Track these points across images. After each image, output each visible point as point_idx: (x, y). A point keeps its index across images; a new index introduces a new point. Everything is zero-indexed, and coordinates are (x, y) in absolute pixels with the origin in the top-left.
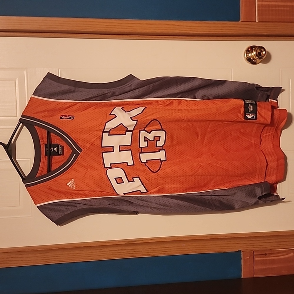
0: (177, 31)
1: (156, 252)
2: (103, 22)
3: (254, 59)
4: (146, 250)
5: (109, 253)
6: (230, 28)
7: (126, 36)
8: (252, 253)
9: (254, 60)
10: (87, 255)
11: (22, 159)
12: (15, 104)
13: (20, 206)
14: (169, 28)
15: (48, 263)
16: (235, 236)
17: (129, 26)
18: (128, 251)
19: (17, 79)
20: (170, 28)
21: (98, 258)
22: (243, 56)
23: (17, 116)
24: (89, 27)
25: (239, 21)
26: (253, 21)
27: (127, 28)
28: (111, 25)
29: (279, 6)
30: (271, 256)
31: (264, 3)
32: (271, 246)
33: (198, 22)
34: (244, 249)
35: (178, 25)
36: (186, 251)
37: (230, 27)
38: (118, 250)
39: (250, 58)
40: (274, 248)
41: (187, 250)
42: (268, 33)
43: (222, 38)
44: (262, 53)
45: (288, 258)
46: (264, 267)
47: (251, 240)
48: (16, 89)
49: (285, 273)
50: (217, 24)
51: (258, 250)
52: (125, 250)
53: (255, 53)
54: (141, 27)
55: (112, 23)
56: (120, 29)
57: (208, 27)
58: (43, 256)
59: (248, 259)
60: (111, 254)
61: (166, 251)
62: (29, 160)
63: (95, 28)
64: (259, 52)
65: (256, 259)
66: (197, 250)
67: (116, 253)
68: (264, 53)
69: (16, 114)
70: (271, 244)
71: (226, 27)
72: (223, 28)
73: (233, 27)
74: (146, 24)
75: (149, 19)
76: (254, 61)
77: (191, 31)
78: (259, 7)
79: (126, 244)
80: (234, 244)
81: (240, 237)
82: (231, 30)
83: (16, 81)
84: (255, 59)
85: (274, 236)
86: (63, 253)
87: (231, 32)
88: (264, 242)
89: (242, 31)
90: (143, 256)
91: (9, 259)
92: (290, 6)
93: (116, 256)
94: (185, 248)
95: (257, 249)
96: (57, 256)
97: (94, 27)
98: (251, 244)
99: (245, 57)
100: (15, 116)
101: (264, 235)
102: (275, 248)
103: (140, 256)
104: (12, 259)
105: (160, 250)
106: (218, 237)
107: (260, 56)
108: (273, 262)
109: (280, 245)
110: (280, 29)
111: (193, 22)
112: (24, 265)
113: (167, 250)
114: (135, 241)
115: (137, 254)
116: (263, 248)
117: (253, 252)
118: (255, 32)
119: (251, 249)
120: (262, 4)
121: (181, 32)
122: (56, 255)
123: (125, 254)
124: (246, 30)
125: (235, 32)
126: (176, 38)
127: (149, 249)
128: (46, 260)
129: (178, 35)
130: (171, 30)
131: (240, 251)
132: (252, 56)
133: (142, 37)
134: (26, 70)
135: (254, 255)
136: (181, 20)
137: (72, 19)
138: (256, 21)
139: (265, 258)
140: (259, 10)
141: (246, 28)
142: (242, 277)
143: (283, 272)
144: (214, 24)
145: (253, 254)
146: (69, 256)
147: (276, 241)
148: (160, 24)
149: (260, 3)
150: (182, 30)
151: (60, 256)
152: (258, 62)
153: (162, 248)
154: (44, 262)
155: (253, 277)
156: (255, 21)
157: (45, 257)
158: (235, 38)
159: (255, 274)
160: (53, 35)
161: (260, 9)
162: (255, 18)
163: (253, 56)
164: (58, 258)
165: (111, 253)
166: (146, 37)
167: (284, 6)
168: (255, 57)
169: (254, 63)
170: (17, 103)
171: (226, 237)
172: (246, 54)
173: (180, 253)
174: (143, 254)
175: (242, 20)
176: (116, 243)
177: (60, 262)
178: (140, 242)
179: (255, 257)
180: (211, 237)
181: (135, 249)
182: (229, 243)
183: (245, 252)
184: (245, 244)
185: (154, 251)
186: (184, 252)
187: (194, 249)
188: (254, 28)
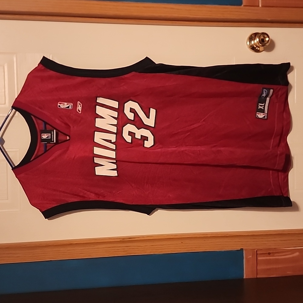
0: (176, 15)
1: (153, 250)
3: (257, 46)
4: (142, 247)
5: (103, 250)
6: (231, 13)
8: (254, 251)
9: (257, 48)
10: (79, 252)
13: (8, 199)
14: (166, 11)
15: (37, 260)
16: (237, 234)
17: (125, 9)
18: (123, 248)
19: (6, 64)
20: (168, 11)
21: (90, 256)
22: (245, 44)
23: (5, 104)
25: (241, 5)
26: (256, 5)
28: (105, 8)
30: (275, 255)
32: (275, 245)
33: (197, 5)
34: (246, 247)
35: (177, 9)
36: (184, 248)
37: (232, 11)
38: (112, 247)
39: (253, 46)
40: (278, 246)
41: (186, 248)
42: (272, 19)
43: (223, 23)
44: (265, 40)
45: (293, 257)
46: (268, 267)
47: (254, 238)
48: (5, 74)
49: (289, 273)
50: (218, 8)
51: (262, 248)
52: (119, 247)
53: (258, 40)
54: (138, 10)
55: (107, 5)
56: (116, 12)
57: (208, 11)
58: (31, 252)
59: (250, 258)
60: (105, 251)
61: (162, 248)
65: (259, 258)
66: (196, 248)
67: (110, 251)
68: (267, 39)
69: (4, 102)
70: (275, 242)
71: (227, 11)
72: (224, 13)
73: (235, 11)
74: (144, 7)
75: (147, 2)
79: (120, 241)
80: (236, 242)
81: (242, 235)
82: (233, 14)
83: (5, 67)
84: (259, 47)
86: (54, 250)
87: (233, 17)
88: (267, 240)
90: (138, 254)
93: (110, 253)
94: (183, 246)
95: (260, 247)
96: (46, 252)
98: (254, 243)
100: (3, 104)
101: (268, 233)
102: (280, 246)
103: (135, 254)
105: (156, 248)
106: (219, 235)
107: (263, 43)
108: (277, 261)
109: (284, 244)
111: (193, 5)
114: (130, 238)
115: (132, 252)
117: (256, 251)
121: (180, 16)
123: (119, 251)
124: (248, 15)
125: (237, 17)
127: (145, 246)
128: (35, 257)
130: (169, 13)
131: (242, 250)
132: (255, 44)
134: (15, 55)
135: (257, 254)
138: (259, 6)
139: (268, 258)
141: (249, 13)
142: (244, 278)
144: (215, 8)
146: (59, 253)
147: (281, 239)
150: (181, 14)
151: (50, 253)
152: (260, 50)
153: (159, 245)
154: (32, 259)
155: (256, 277)
156: (258, 5)
157: (34, 254)
158: (237, 24)
159: (258, 274)
162: (258, 2)
164: (46, 255)
168: (259, 44)
169: (258, 51)
170: (6, 89)
171: (227, 235)
172: (249, 42)
173: (178, 251)
174: (139, 251)
175: (245, 5)
176: (110, 240)
177: (50, 259)
178: (136, 239)
179: (258, 256)
180: (212, 234)
181: (130, 246)
182: (230, 241)
183: (247, 251)
184: (247, 242)
185: (151, 249)
186: (183, 250)
187: (194, 247)
188: (258, 13)
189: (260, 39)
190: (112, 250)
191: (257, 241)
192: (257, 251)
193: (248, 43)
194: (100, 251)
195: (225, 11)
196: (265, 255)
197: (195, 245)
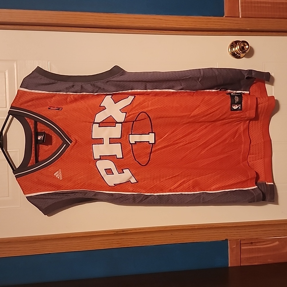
0: (164, 26)
1: (145, 242)
2: (92, 16)
4: (135, 239)
7: (114, 30)
8: (238, 241)
10: (76, 245)
11: (11, 150)
12: (5, 95)
13: (9, 197)
14: (155, 22)
15: (37, 253)
16: (222, 226)
17: (117, 20)
18: (117, 240)
19: (7, 70)
20: (157, 22)
22: (227, 51)
23: (6, 107)
24: (78, 20)
25: (223, 16)
27: (115, 22)
28: (100, 19)
29: (261, 2)
30: (257, 244)
32: (257, 235)
33: (183, 17)
34: (231, 238)
35: (165, 20)
36: (174, 240)
37: (214, 22)
38: (107, 240)
39: (235, 53)
40: (259, 236)
41: (175, 240)
42: (251, 28)
44: (245, 47)
45: (273, 246)
46: (251, 256)
47: (238, 229)
48: (6, 80)
49: (270, 261)
50: (202, 19)
51: (245, 238)
52: (113, 239)
53: (238, 47)
54: (129, 21)
55: (101, 16)
56: (109, 23)
57: (194, 22)
58: (31, 246)
59: (234, 247)
62: (18, 151)
65: (242, 248)
66: (185, 239)
67: (105, 243)
68: (247, 47)
69: (5, 105)
70: (257, 233)
71: (211, 22)
73: (217, 22)
74: (134, 18)
75: (137, 14)
76: (238, 55)
77: (177, 25)
78: (242, 3)
79: (114, 234)
80: (221, 233)
81: (227, 227)
82: (215, 24)
83: (6, 73)
84: (239, 53)
85: (260, 225)
86: (52, 243)
87: (216, 27)
88: (249, 230)
89: (226, 26)
90: (131, 245)
92: (271, 3)
94: (173, 238)
95: (243, 238)
96: (46, 246)
97: (83, 20)
98: (237, 233)
99: (229, 52)
100: (4, 107)
101: (250, 225)
102: (261, 236)
105: (148, 240)
106: (205, 226)
107: (244, 50)
108: (259, 250)
109: (265, 234)
110: (263, 24)
111: (179, 16)
113: (155, 239)
114: (123, 231)
115: (126, 244)
116: (249, 237)
117: (239, 241)
118: (238, 27)
119: (237, 238)
121: (168, 26)
122: (44, 245)
123: (113, 244)
124: (229, 25)
125: (219, 27)
126: (164, 32)
127: (138, 238)
128: (35, 251)
129: (165, 29)
130: (158, 24)
131: (227, 240)
132: (236, 51)
133: (130, 31)
134: (16, 62)
135: (240, 244)
136: (167, 15)
137: (61, 12)
138: (239, 17)
139: (251, 247)
140: (242, 6)
141: (230, 23)
142: (229, 266)
144: (199, 19)
145: (240, 243)
147: (262, 229)
148: (148, 18)
150: (169, 25)
151: (48, 246)
152: (241, 56)
153: (151, 237)
154: (32, 253)
155: (240, 265)
156: (238, 16)
157: (33, 248)
158: (219, 33)
159: (241, 263)
161: (244, 5)
162: (238, 14)
164: (46, 249)
165: (100, 243)
166: (134, 31)
167: (266, 3)
168: (239, 51)
169: (239, 57)
171: (213, 226)
172: (230, 49)
173: (168, 242)
174: (131, 243)
175: (226, 16)
176: (105, 233)
177: (48, 252)
178: (129, 232)
179: (241, 245)
180: (199, 226)
181: (123, 239)
182: (216, 233)
183: (231, 241)
184: (231, 232)
185: (143, 241)
186: (173, 241)
187: (183, 238)
188: (238, 23)
189: (241, 47)
190: (107, 242)
191: (240, 232)
192: (240, 241)
194: (96, 244)
195: (209, 22)
196: (248, 244)
197: (183, 237)
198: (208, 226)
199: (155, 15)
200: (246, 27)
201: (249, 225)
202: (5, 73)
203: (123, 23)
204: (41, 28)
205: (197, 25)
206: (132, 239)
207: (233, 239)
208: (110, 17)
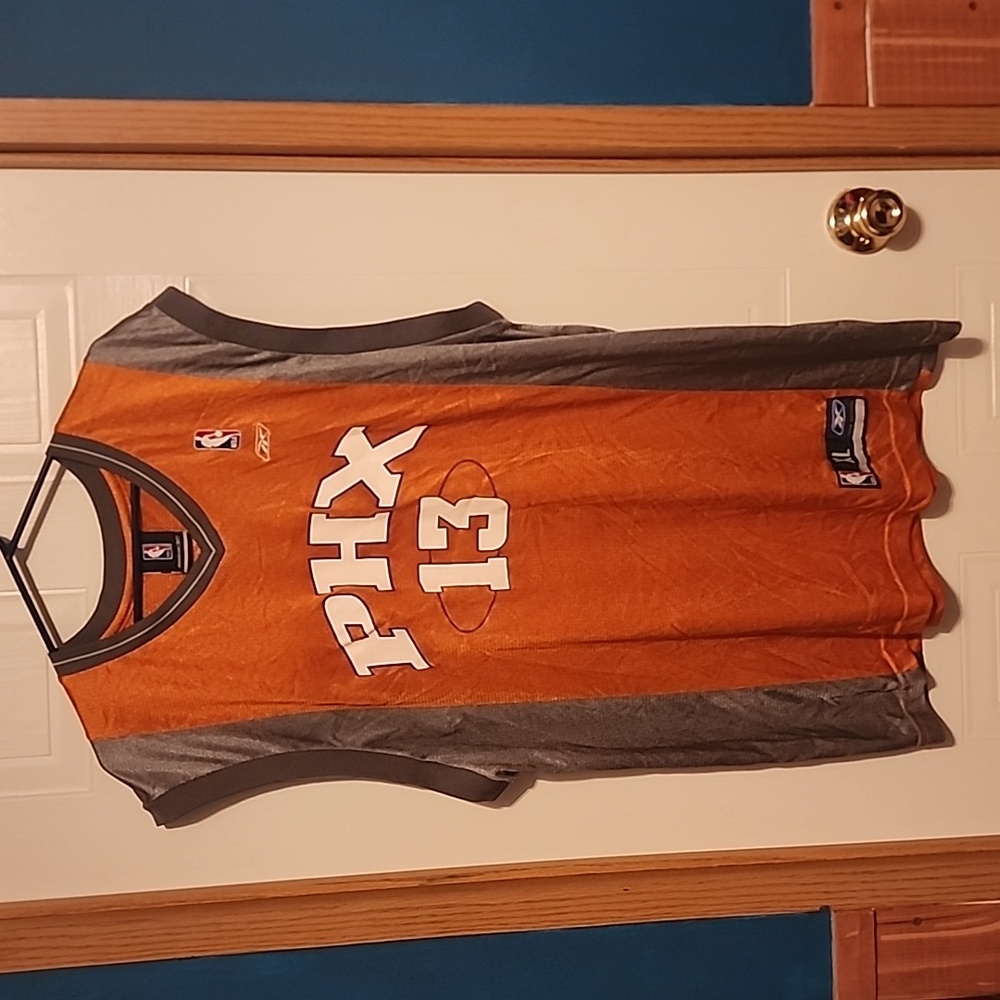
0: (594, 143)
1: (530, 916)
2: (338, 115)
3: (861, 235)
4: (495, 908)
5: (364, 920)
6: (776, 130)
8: (868, 915)
10: (285, 927)
11: (59, 592)
12: (34, 399)
13: (50, 755)
14: (563, 131)
15: (147, 956)
16: (809, 857)
17: (425, 128)
18: (431, 912)
19: (42, 312)
20: (569, 131)
21: (321, 938)
22: (824, 225)
23: (40, 441)
24: (287, 130)
25: (807, 104)
26: (859, 102)
27: (419, 135)
28: (362, 126)
29: (945, 51)
30: (938, 925)
31: (895, 42)
32: (936, 891)
33: (663, 109)
34: (840, 902)
35: (595, 122)
36: (633, 909)
37: (777, 125)
38: (396, 909)
39: (849, 233)
40: (945, 897)
41: (640, 909)
42: (910, 145)
43: (749, 162)
44: (888, 214)
46: (915, 968)
47: (865, 869)
48: (39, 346)
49: (986, 986)
50: (733, 115)
51: (891, 905)
52: (418, 908)
53: (864, 214)
54: (469, 129)
55: (367, 116)
56: (397, 138)
57: (702, 126)
58: (130, 931)
59: (854, 937)
60: (370, 923)
61: (564, 910)
62: (81, 594)
63: (310, 135)
64: (879, 209)
65: (884, 938)
66: (673, 906)
67: (388, 922)
68: (896, 212)
69: (37, 435)
70: (936, 883)
71: (762, 125)
72: (751, 130)
73: (787, 125)
74: (487, 119)
75: (497, 102)
76: (864, 242)
77: (641, 140)
78: (876, 53)
79: (421, 886)
80: (804, 884)
81: (825, 861)
82: (781, 134)
83: (38, 322)
84: (868, 236)
85: (947, 854)
86: (202, 921)
87: (783, 142)
88: (909, 876)
89: (821, 139)
91: (10, 945)
92: (984, 52)
93: (389, 929)
94: (630, 902)
95: (885, 902)
96: (178, 931)
97: (306, 132)
98: (866, 886)
99: (830, 227)
100: (33, 441)
101: (911, 853)
102: (950, 897)
103: (473, 930)
104: (21, 943)
105: (541, 909)
106: (748, 860)
107: (884, 225)
108: (944, 947)
109: (968, 890)
110: (955, 128)
111: (650, 108)
112: (61, 964)
113: (567, 907)
114: (452, 875)
115: (465, 924)
116: (907, 899)
117: (872, 913)
118: (863, 142)
119: (863, 902)
120: (887, 45)
121: (608, 144)
122: (175, 928)
123: (418, 923)
124: (832, 136)
125: (794, 142)
126: (593, 165)
127: (506, 904)
128: (140, 948)
129: (598, 155)
130: (572, 138)
131: (826, 910)
132: (855, 225)
133: (472, 164)
134: (71, 282)
135: (876, 923)
136: (606, 104)
137: (228, 106)
138: (867, 104)
139: (914, 936)
140: (876, 67)
143: (981, 984)
144: (723, 114)
145: (874, 921)
146: (221, 931)
147: (956, 872)
148: (536, 119)
149: (882, 41)
150: (611, 140)
151: (188, 933)
152: (874, 245)
153: (551, 900)
154: (129, 955)
156: (864, 102)
157: (137, 937)
158: (796, 162)
159: (880, 991)
160: (164, 160)
161: (882, 60)
162: (864, 94)
163: (857, 223)
164: (180, 941)
165: (370, 919)
166: (486, 165)
167: (965, 51)
168: (867, 227)
169: (866, 249)
170: (41, 394)
172: (835, 218)
173: (612, 917)
174: (484, 922)
175: (820, 102)
176: (387, 882)
177: (188, 950)
178: (472, 879)
179: (878, 929)
180: (725, 859)
181: (453, 906)
182: (786, 884)
183: (844, 914)
184: (843, 883)
185: (522, 913)
186: (629, 915)
187: (664, 903)
188: (863, 128)
189: (873, 214)
190: (394, 918)
191: (874, 882)
192: (875, 913)
193: (832, 222)
194: (355, 924)
195: (756, 125)
196: (904, 926)
197: (668, 899)
198: (759, 859)
199: (559, 106)
200: (892, 142)
201: (908, 856)
202: (35, 321)
203: (450, 137)
204: (159, 161)
205: (714, 138)
206: (486, 908)
207: (846, 907)
208: (401, 118)
